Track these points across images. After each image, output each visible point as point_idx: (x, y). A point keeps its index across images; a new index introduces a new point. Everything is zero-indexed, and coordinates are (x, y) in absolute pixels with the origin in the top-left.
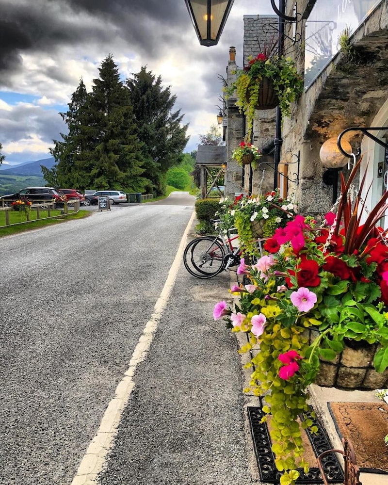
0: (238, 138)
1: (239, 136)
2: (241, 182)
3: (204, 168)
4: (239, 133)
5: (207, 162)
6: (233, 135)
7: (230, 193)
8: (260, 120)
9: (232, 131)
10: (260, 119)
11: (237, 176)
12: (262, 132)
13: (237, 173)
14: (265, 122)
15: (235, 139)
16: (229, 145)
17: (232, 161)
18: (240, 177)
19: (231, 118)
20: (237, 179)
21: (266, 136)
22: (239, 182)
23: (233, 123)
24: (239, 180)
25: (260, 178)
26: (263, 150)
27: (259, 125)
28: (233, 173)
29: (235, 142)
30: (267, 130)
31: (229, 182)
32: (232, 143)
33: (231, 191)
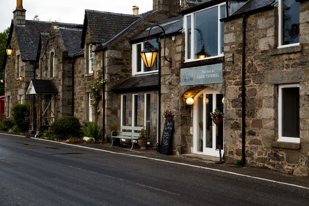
0: (69, 77)
1: (70, 76)
2: (71, 106)
4: (70, 73)
6: (66, 74)
8: (110, 74)
9: (65, 72)
11: (69, 102)
12: (110, 80)
13: (69, 100)
14: (112, 75)
15: (67, 77)
16: (63, 81)
17: (65, 92)
18: (71, 102)
19: (64, 63)
20: (69, 104)
21: (113, 82)
22: (70, 106)
23: (65, 67)
24: (70, 104)
25: (110, 104)
26: (112, 90)
27: (109, 77)
28: (66, 100)
29: (67, 79)
30: (113, 79)
31: (63, 105)
32: (65, 80)
33: (65, 112)
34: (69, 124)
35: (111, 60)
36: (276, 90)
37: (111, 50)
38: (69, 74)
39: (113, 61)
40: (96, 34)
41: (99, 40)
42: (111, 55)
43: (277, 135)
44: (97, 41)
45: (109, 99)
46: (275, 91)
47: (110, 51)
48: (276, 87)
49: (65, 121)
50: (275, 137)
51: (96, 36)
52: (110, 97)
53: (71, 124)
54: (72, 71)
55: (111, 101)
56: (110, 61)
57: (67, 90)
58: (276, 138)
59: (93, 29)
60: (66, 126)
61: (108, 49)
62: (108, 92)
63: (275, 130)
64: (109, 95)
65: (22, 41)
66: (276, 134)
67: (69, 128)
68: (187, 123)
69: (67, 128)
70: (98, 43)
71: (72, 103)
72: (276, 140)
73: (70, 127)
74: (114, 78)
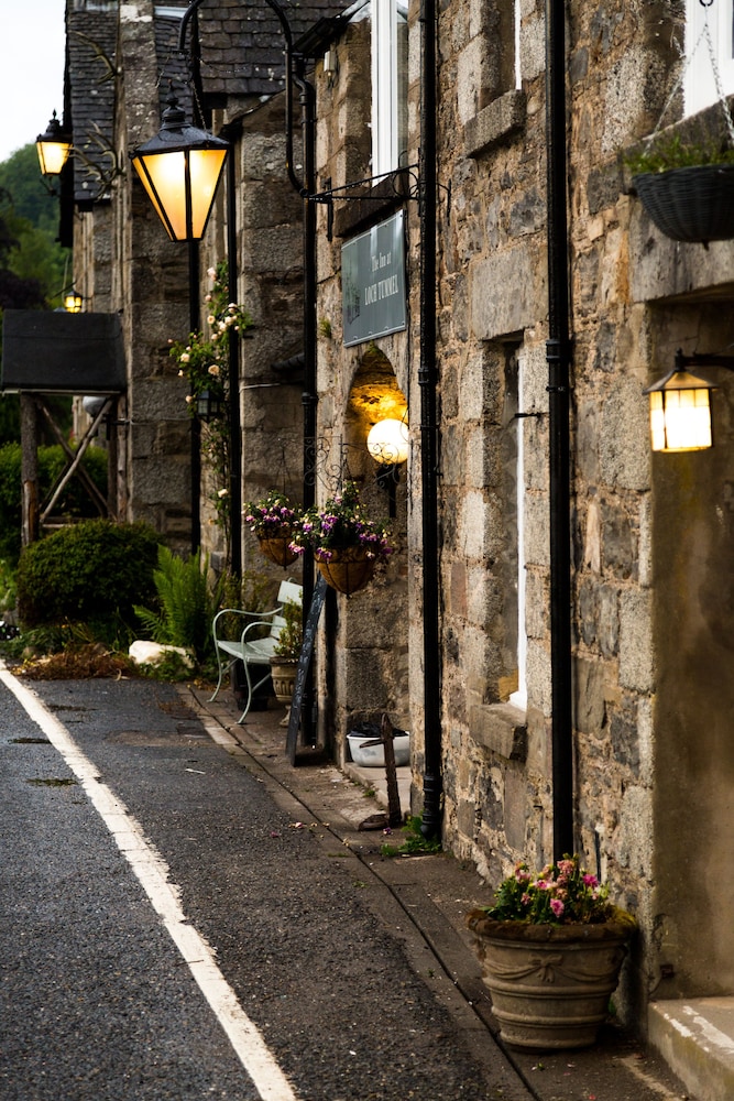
0: (170, 295)
1: (177, 287)
2: (184, 459)
3: (35, 405)
4: (175, 274)
5: (46, 382)
6: (152, 281)
7: (145, 501)
8: (259, 277)
9: (147, 266)
10: (260, 274)
11: (171, 437)
12: (266, 311)
13: (170, 425)
14: (275, 281)
15: (162, 296)
16: (136, 321)
17: (150, 382)
18: (184, 439)
19: (144, 217)
20: (171, 450)
21: (282, 324)
22: (178, 458)
23: (150, 240)
24: (178, 451)
25: (264, 454)
26: (273, 368)
27: (256, 292)
28: (154, 427)
29: (159, 308)
30: (283, 305)
31: (140, 459)
32: (149, 313)
33: (150, 495)
34: (76, 568)
35: (270, 193)
36: (501, 376)
37: (268, 133)
38: (175, 280)
39: (279, 199)
40: (237, 40)
41: (247, 79)
42: (270, 166)
43: (508, 662)
44: (231, 87)
45: (261, 423)
46: (490, 384)
47: (260, 140)
48: (502, 360)
49: (60, 550)
50: (498, 676)
51: (233, 55)
52: (262, 413)
53: (87, 570)
54: (186, 259)
55: (274, 431)
56: (260, 198)
57: (159, 372)
58: (502, 681)
59: (223, 14)
60: (62, 581)
61: (250, 130)
62: (249, 380)
63: (497, 630)
64: (259, 400)
65: (94, 93)
66: (500, 657)
67: (77, 588)
68: (392, 576)
69: (67, 587)
70: (238, 96)
71: (189, 446)
72: (502, 695)
73: (81, 582)
74: (291, 298)
